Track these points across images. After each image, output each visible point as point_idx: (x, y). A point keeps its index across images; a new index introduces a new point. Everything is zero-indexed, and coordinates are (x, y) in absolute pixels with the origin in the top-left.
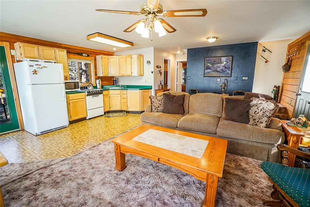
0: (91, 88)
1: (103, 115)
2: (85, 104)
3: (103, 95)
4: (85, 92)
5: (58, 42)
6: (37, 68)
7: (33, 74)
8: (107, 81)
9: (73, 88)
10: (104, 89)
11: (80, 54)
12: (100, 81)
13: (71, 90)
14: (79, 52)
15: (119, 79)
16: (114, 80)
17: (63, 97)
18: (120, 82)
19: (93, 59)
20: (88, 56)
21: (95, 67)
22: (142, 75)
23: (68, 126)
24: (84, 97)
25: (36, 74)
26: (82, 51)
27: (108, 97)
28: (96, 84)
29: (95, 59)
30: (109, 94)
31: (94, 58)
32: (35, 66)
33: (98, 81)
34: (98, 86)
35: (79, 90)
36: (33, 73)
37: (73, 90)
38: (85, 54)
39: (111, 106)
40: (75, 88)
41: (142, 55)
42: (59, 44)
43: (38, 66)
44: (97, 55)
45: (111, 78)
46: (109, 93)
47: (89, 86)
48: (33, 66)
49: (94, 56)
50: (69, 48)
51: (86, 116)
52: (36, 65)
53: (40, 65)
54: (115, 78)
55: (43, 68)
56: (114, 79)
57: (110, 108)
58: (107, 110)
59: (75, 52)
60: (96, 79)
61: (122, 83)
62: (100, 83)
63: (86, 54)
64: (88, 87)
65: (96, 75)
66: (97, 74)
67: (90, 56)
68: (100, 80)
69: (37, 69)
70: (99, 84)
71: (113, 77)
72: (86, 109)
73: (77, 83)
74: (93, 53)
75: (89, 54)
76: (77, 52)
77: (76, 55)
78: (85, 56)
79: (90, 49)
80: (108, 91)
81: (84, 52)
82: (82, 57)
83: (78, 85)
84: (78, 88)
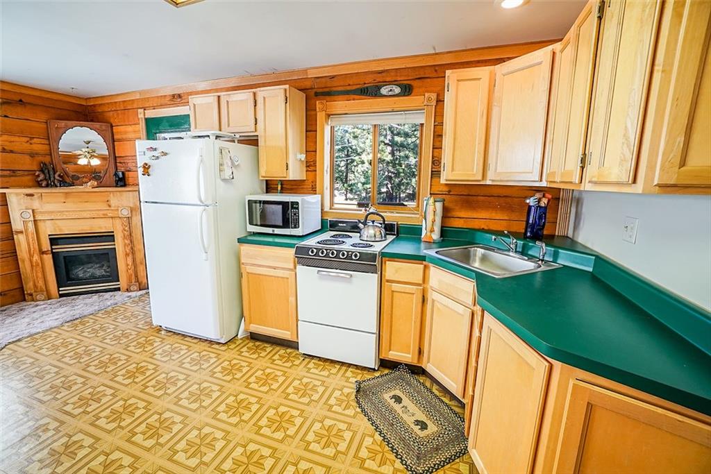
6: (150, 158)
7: (143, 175)
9: (279, 222)
11: (371, 91)
13: (269, 230)
14: (369, 80)
16: (530, 208)
19: (430, 100)
20: (407, 90)
21: (439, 137)
24: (290, 265)
25: (149, 175)
26: (379, 78)
27: (415, 297)
29: (441, 102)
30: (425, 281)
31: (434, 98)
32: (146, 152)
37: (277, 231)
38: (389, 87)
40: (286, 224)
43: (152, 153)
48: (143, 154)
49: (439, 83)
50: (332, 76)
52: (148, 150)
56: (533, 201)
58: (399, 355)
59: (349, 88)
63: (394, 87)
65: (438, 173)
67: (415, 91)
69: (149, 162)
70: (425, 218)
73: (292, 208)
74: (434, 75)
75: (415, 84)
76: (358, 86)
77: (354, 100)
78: (390, 93)
79: (418, 59)
80: (422, 266)
81: (388, 79)
82: (379, 100)
83: (295, 214)
84: (295, 227)
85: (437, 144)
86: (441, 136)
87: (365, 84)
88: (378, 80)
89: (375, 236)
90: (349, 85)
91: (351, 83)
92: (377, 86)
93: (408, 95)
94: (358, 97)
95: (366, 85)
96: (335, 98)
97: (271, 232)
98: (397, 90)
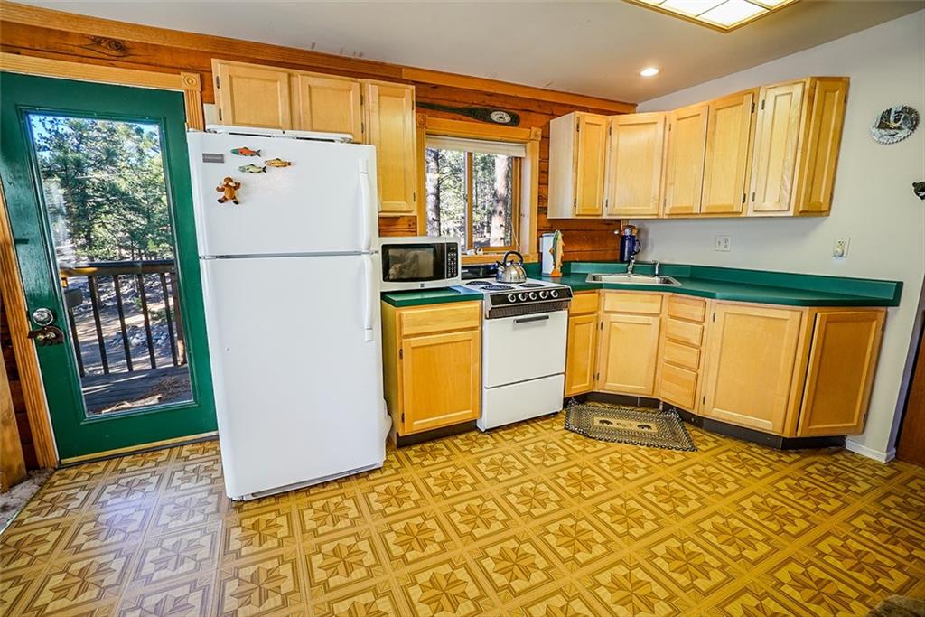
0: (512, 277)
1: (556, 413)
2: (474, 355)
3: (569, 316)
4: (480, 297)
5: (388, 62)
6: (243, 169)
7: (220, 201)
8: (592, 240)
9: (429, 272)
10: (573, 282)
11: (480, 114)
12: (560, 243)
13: (416, 285)
14: (477, 102)
15: (647, 233)
16: (624, 238)
17: (366, 325)
18: (649, 247)
19: (536, 135)
20: (515, 121)
21: (544, 172)
22: (813, 211)
23: (381, 465)
24: (475, 323)
25: (236, 203)
26: (488, 100)
27: (592, 326)
28: (541, 255)
29: (546, 138)
30: (598, 308)
31: (540, 133)
32: (230, 158)
33: (547, 241)
34: (548, 267)
35: (455, 282)
36: (221, 195)
37: (427, 285)
38: (500, 114)
39: (601, 371)
40: (438, 274)
41: (840, 79)
42: (392, 67)
43: (247, 161)
44: (554, 116)
45: (611, 227)
46: (599, 304)
47: (504, 265)
48: (219, 159)
49: (542, 119)
50: (436, 87)
51: (478, 415)
52: (236, 152)
53: (258, 153)
54: (632, 228)
55: (273, 171)
56: (627, 232)
57: (595, 377)
58: (579, 388)
59: (454, 105)
60: (541, 232)
61: (662, 250)
62: (560, 253)
63: (505, 115)
64: (501, 269)
65: (542, 210)
66: (546, 208)
67: (522, 122)
68: (560, 235)
69: (238, 176)
70: (554, 253)
71: (617, 222)
72: (478, 382)
73: (449, 251)
74: (538, 110)
75: (522, 115)
76: (466, 105)
77: (460, 120)
78: (501, 121)
79: (527, 90)
80: (597, 295)
81: (498, 104)
82: (489, 125)
83: (452, 259)
84: (452, 276)
85: (543, 180)
86: (547, 173)
87: (473, 103)
88: (487, 102)
89: (519, 277)
90: (456, 101)
91: (458, 99)
92: (486, 110)
93: (516, 126)
94: (465, 117)
95: (474, 106)
96: (439, 113)
97: (420, 288)
98: (508, 119)
